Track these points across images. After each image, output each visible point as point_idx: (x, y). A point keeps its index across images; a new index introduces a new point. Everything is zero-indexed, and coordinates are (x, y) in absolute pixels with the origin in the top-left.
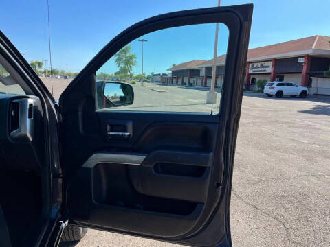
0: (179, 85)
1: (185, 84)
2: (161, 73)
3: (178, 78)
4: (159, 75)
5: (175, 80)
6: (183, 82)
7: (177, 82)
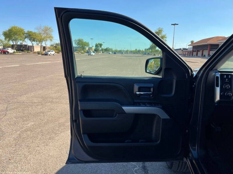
0: (199, 57)
1: (205, 56)
2: (182, 48)
3: (198, 51)
4: (180, 49)
5: (195, 53)
6: (202, 54)
7: (197, 54)
